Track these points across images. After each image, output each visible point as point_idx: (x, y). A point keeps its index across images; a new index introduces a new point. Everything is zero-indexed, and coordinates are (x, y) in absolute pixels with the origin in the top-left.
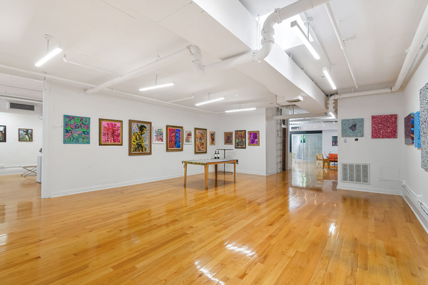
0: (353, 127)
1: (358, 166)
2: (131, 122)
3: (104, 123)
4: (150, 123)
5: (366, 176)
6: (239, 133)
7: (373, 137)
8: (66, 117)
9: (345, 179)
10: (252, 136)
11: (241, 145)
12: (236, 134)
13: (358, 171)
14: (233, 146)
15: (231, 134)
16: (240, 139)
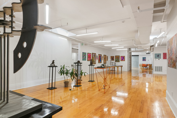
0: (158, 56)
1: (159, 67)
2: (92, 53)
3: (88, 54)
4: (96, 54)
5: (161, 70)
6: (117, 57)
7: (163, 59)
8: (83, 53)
9: (156, 71)
10: (122, 57)
11: (117, 61)
12: (115, 57)
13: (159, 68)
14: (114, 61)
15: (114, 57)
16: (117, 59)
